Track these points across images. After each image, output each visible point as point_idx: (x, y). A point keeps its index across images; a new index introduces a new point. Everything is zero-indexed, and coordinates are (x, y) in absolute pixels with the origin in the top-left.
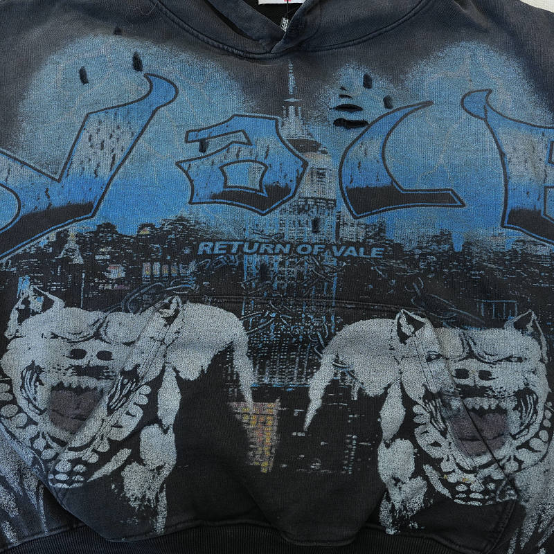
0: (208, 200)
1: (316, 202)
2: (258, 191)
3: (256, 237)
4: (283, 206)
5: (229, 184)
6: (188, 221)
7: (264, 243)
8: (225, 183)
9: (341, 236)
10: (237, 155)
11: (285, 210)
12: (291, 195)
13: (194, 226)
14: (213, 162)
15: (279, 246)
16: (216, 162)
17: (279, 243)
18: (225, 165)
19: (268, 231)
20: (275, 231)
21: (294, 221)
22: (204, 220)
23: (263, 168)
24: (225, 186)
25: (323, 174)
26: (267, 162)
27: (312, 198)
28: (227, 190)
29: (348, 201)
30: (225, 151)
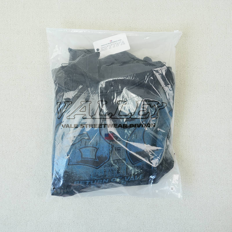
0: (76, 164)
1: (118, 161)
2: (95, 159)
3: (95, 178)
4: (105, 164)
5: (83, 157)
6: (68, 172)
7: (99, 180)
8: (82, 156)
9: (128, 172)
10: (85, 144)
11: (106, 166)
12: (108, 160)
13: (71, 174)
14: (76, 147)
15: (104, 180)
16: (77, 147)
17: (104, 179)
18: (81, 149)
19: (99, 175)
20: (103, 174)
21: (110, 170)
22: (75, 172)
23: (96, 149)
24: (82, 157)
25: (120, 149)
26: (97, 147)
27: (116, 160)
28: (83, 159)
29: (130, 158)
30: (80, 142)
